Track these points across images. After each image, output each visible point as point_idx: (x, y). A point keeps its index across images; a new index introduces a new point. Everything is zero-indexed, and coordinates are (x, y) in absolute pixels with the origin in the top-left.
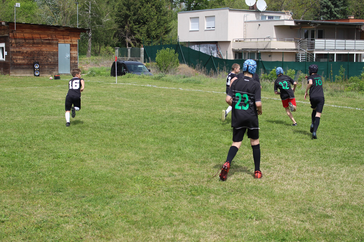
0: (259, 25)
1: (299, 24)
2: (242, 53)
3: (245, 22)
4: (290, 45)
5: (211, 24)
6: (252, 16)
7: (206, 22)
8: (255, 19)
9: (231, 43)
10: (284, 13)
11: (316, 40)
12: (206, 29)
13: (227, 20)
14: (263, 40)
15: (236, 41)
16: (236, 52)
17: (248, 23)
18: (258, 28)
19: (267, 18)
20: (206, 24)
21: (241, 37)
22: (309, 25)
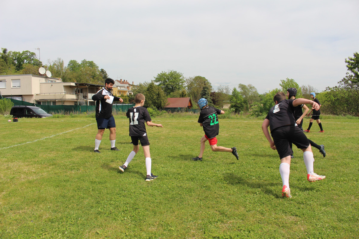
0: (52, 85)
1: (78, 85)
2: (41, 102)
3: (41, 83)
4: (73, 97)
5: (17, 84)
6: (43, 80)
7: (12, 83)
8: (45, 82)
9: (34, 96)
10: (58, 79)
11: (88, 94)
12: (12, 87)
13: (31, 81)
14: (60, 94)
15: (36, 95)
16: (37, 101)
17: (43, 84)
18: (51, 87)
19: (50, 82)
20: (12, 85)
21: (38, 92)
22: (85, 86)
